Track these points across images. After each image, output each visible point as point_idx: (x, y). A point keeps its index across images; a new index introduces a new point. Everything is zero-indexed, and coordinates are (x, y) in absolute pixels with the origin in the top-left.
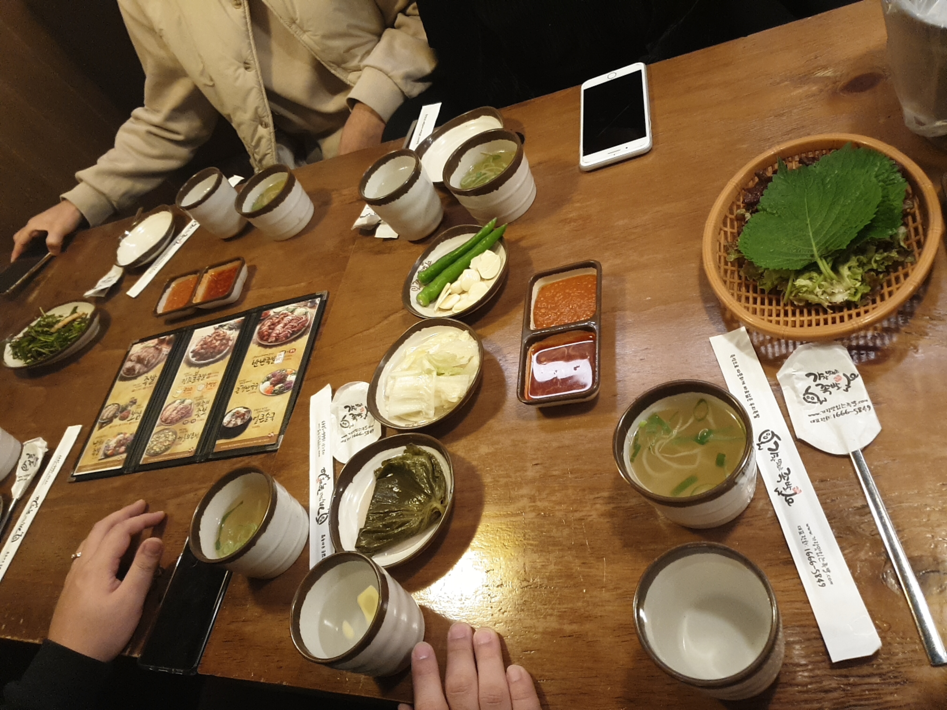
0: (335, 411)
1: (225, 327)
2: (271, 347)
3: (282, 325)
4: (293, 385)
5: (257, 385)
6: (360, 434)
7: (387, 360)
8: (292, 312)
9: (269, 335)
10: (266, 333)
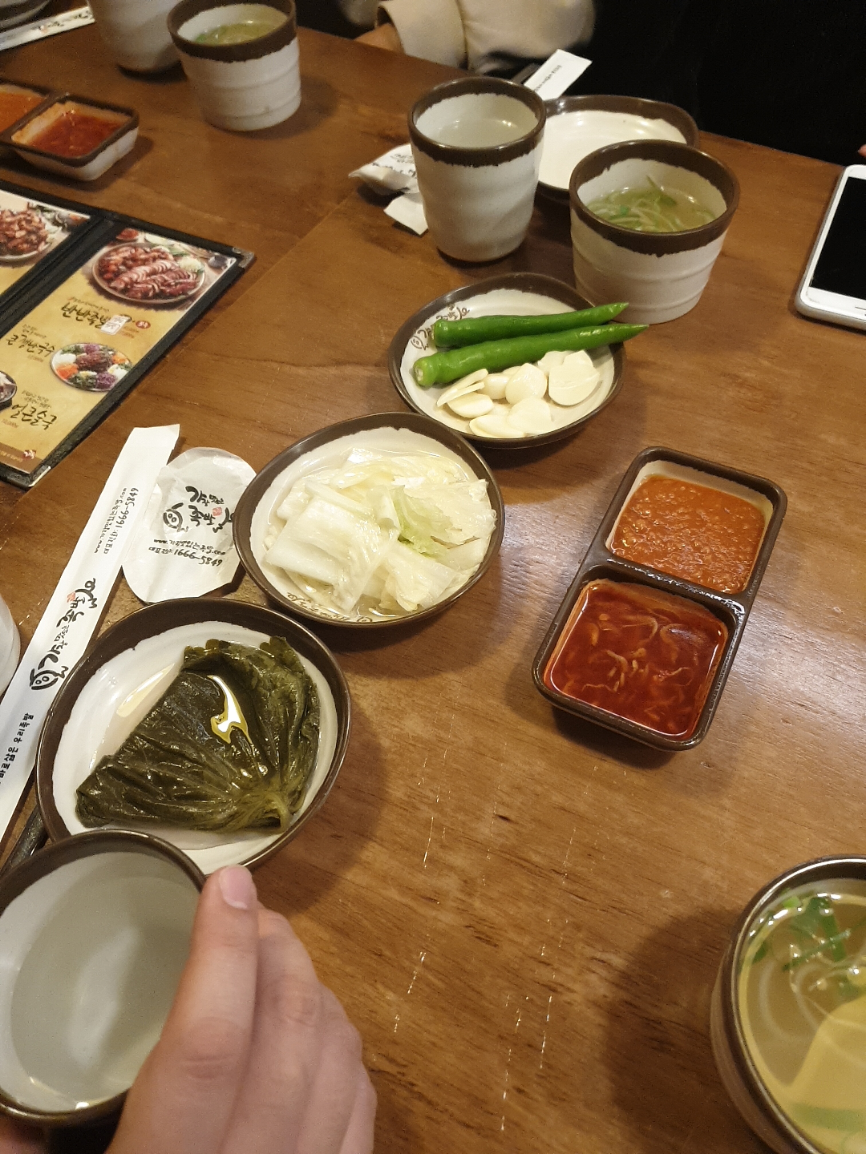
0: (166, 484)
1: (49, 215)
2: (109, 296)
3: (147, 269)
4: (113, 385)
5: (51, 350)
6: (192, 556)
7: (310, 447)
8: (177, 257)
9: (117, 274)
10: (113, 268)
